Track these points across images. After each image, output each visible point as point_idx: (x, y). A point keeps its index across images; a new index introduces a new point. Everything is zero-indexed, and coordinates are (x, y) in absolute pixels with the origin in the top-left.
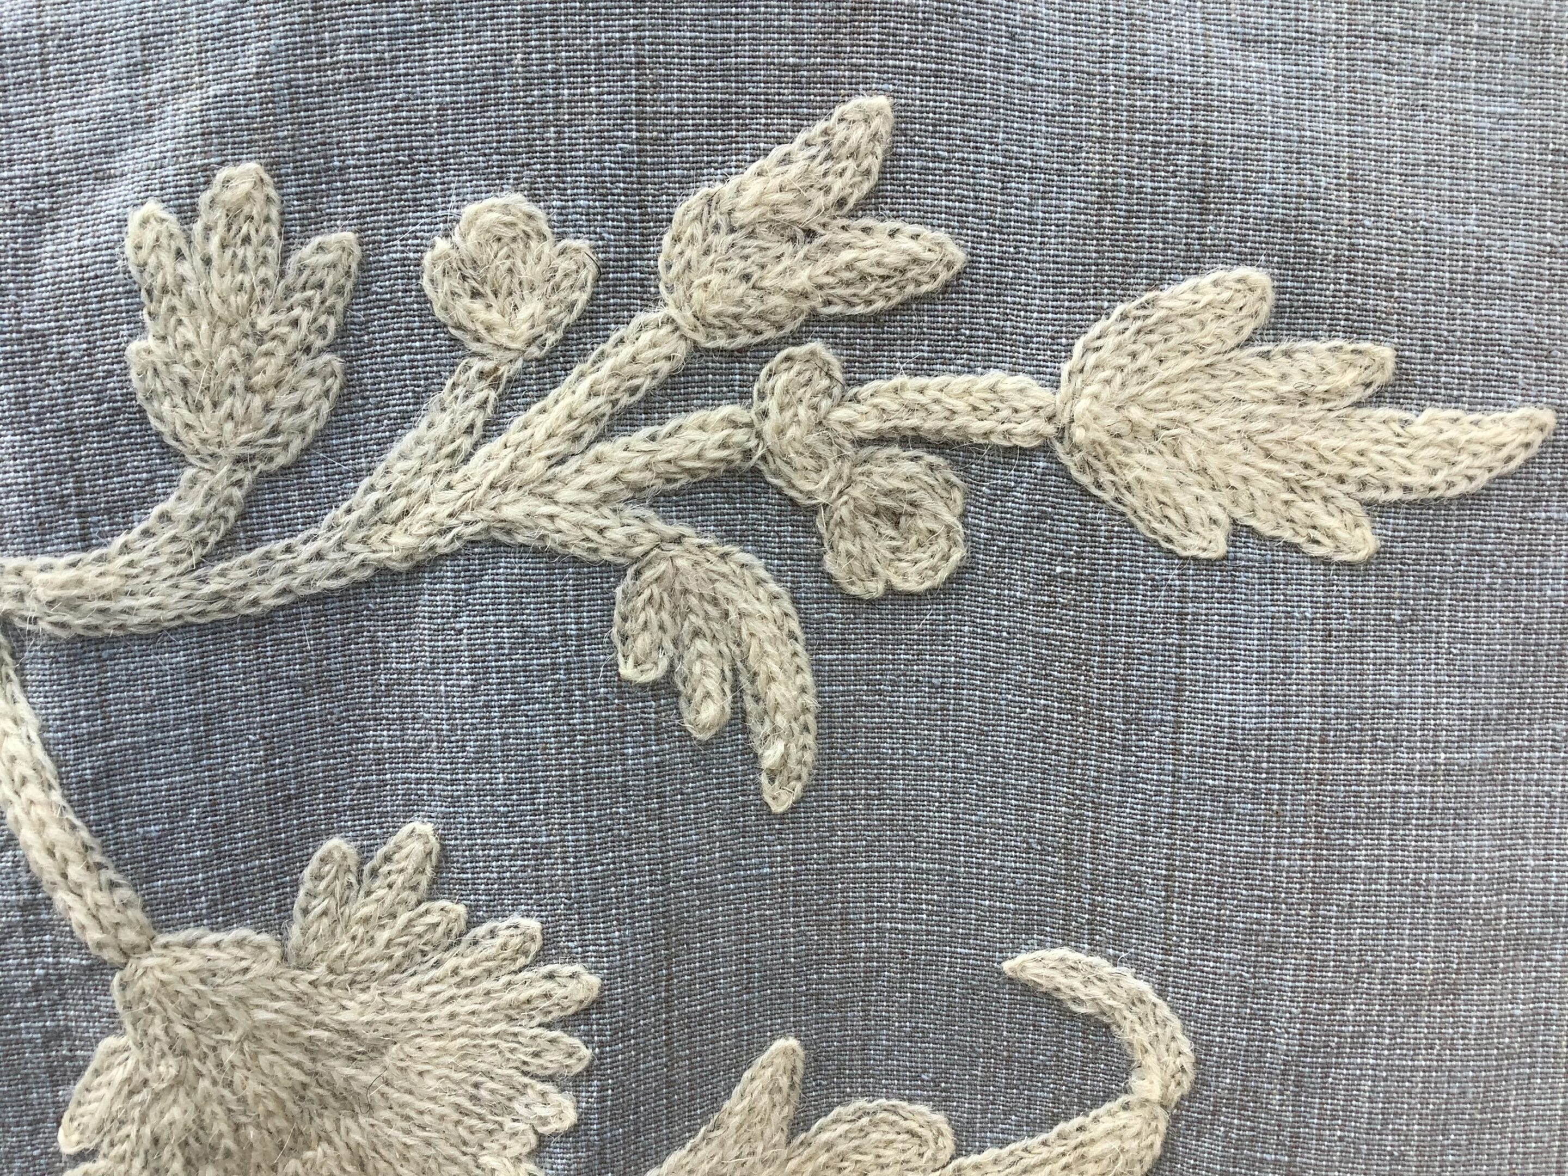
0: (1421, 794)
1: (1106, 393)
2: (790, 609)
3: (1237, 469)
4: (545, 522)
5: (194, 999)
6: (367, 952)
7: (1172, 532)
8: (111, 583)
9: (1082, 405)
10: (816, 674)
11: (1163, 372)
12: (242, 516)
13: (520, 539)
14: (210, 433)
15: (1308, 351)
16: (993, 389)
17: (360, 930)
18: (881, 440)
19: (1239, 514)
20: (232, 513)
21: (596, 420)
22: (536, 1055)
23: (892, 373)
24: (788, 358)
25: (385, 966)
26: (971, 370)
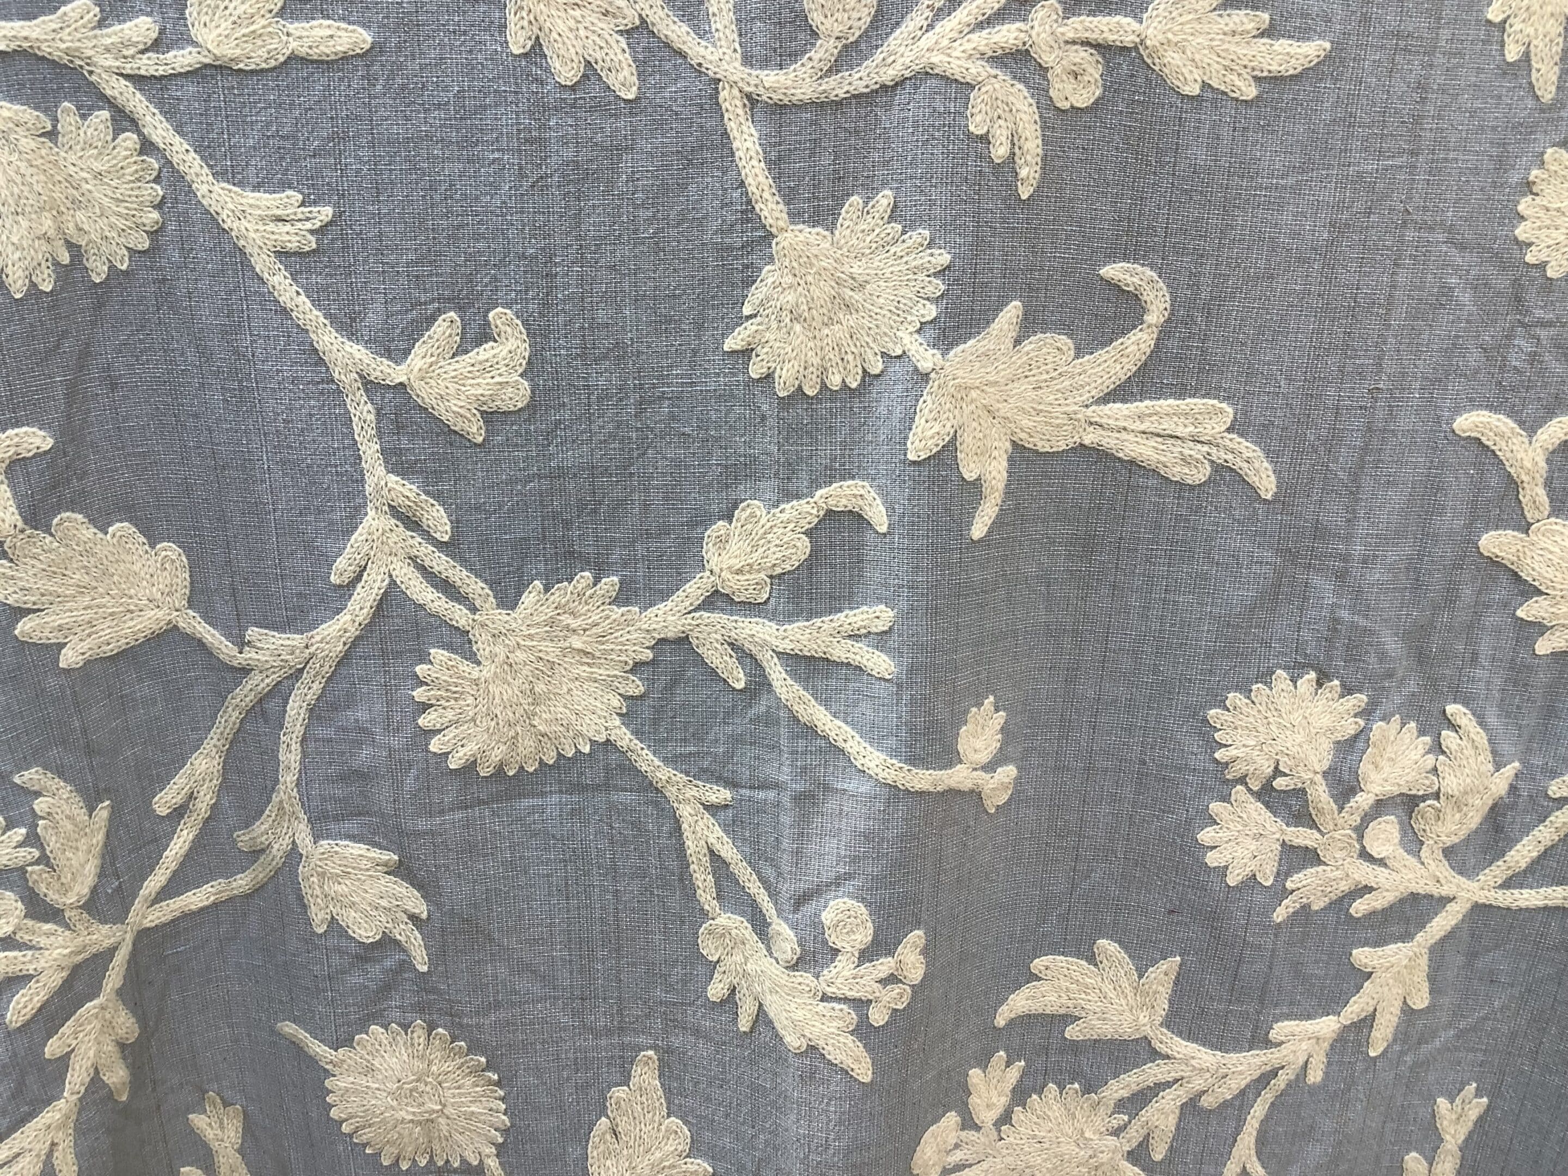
0: (1265, 196)
1: (1159, 27)
2: (1036, 111)
3: (1206, 60)
4: (946, 65)
5: (800, 253)
6: (862, 245)
7: (1180, 84)
8: (789, 83)
9: (1150, 31)
10: (1043, 140)
11: (1181, 20)
12: (835, 61)
13: (936, 71)
14: (829, 26)
15: (1238, 15)
16: (1118, 23)
17: (860, 235)
18: (1074, 42)
19: (1205, 78)
20: (833, 60)
21: (969, 25)
22: (923, 288)
23: (1079, 15)
24: (1042, 6)
25: (868, 251)
26: (1110, 15)
